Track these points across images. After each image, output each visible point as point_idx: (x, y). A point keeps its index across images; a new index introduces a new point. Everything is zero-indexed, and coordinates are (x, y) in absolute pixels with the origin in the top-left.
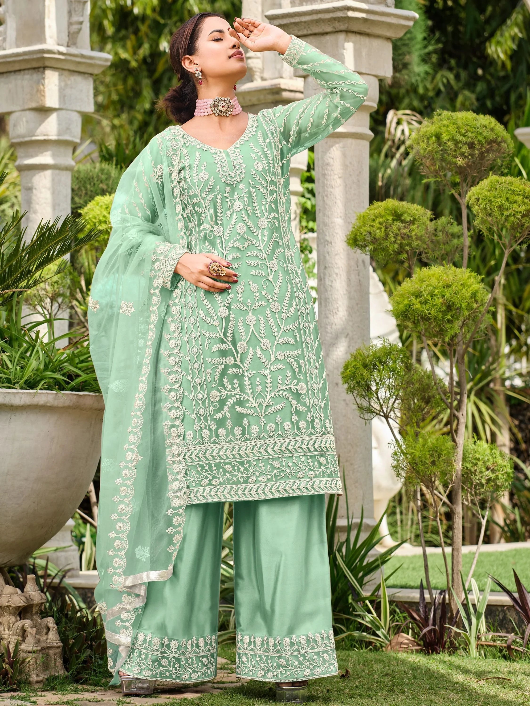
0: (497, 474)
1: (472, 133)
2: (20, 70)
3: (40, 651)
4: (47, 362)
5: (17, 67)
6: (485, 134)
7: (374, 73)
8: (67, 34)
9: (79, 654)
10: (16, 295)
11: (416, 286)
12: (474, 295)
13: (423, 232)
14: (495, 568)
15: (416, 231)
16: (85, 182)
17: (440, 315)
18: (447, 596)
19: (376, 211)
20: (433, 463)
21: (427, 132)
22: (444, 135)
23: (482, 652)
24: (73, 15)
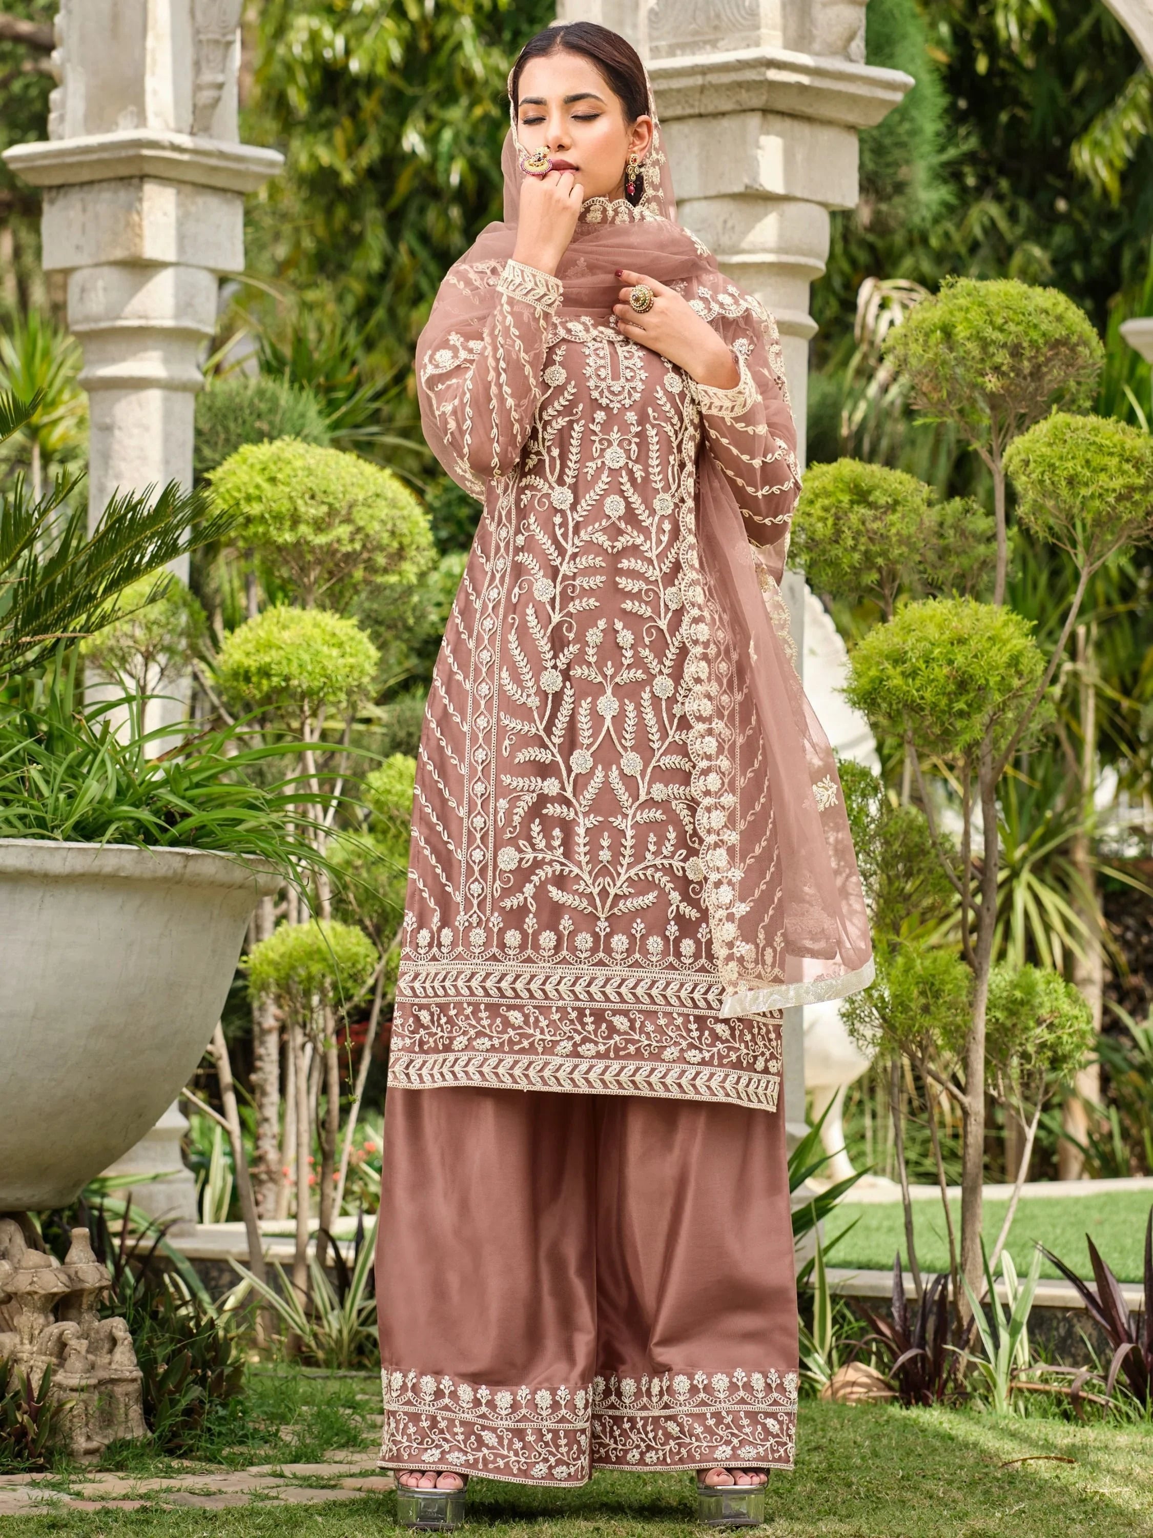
0: (1059, 1033)
1: (1018, 324)
2: (91, 183)
3: (95, 1387)
4: (124, 786)
5: (86, 176)
6: (1043, 327)
7: (819, 198)
8: (190, 108)
9: (177, 1396)
10: (62, 645)
11: (896, 640)
12: (1014, 661)
13: (913, 529)
14: (1058, 1231)
15: (899, 526)
16: (225, 416)
17: (944, 702)
18: (950, 1287)
19: (817, 484)
20: (926, 1009)
21: (924, 320)
22: (960, 328)
23: (1021, 1405)
24: (204, 69)
